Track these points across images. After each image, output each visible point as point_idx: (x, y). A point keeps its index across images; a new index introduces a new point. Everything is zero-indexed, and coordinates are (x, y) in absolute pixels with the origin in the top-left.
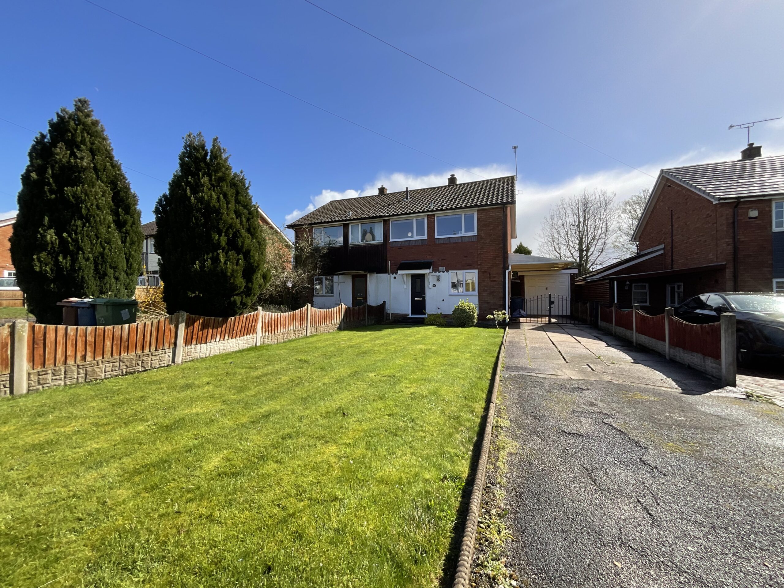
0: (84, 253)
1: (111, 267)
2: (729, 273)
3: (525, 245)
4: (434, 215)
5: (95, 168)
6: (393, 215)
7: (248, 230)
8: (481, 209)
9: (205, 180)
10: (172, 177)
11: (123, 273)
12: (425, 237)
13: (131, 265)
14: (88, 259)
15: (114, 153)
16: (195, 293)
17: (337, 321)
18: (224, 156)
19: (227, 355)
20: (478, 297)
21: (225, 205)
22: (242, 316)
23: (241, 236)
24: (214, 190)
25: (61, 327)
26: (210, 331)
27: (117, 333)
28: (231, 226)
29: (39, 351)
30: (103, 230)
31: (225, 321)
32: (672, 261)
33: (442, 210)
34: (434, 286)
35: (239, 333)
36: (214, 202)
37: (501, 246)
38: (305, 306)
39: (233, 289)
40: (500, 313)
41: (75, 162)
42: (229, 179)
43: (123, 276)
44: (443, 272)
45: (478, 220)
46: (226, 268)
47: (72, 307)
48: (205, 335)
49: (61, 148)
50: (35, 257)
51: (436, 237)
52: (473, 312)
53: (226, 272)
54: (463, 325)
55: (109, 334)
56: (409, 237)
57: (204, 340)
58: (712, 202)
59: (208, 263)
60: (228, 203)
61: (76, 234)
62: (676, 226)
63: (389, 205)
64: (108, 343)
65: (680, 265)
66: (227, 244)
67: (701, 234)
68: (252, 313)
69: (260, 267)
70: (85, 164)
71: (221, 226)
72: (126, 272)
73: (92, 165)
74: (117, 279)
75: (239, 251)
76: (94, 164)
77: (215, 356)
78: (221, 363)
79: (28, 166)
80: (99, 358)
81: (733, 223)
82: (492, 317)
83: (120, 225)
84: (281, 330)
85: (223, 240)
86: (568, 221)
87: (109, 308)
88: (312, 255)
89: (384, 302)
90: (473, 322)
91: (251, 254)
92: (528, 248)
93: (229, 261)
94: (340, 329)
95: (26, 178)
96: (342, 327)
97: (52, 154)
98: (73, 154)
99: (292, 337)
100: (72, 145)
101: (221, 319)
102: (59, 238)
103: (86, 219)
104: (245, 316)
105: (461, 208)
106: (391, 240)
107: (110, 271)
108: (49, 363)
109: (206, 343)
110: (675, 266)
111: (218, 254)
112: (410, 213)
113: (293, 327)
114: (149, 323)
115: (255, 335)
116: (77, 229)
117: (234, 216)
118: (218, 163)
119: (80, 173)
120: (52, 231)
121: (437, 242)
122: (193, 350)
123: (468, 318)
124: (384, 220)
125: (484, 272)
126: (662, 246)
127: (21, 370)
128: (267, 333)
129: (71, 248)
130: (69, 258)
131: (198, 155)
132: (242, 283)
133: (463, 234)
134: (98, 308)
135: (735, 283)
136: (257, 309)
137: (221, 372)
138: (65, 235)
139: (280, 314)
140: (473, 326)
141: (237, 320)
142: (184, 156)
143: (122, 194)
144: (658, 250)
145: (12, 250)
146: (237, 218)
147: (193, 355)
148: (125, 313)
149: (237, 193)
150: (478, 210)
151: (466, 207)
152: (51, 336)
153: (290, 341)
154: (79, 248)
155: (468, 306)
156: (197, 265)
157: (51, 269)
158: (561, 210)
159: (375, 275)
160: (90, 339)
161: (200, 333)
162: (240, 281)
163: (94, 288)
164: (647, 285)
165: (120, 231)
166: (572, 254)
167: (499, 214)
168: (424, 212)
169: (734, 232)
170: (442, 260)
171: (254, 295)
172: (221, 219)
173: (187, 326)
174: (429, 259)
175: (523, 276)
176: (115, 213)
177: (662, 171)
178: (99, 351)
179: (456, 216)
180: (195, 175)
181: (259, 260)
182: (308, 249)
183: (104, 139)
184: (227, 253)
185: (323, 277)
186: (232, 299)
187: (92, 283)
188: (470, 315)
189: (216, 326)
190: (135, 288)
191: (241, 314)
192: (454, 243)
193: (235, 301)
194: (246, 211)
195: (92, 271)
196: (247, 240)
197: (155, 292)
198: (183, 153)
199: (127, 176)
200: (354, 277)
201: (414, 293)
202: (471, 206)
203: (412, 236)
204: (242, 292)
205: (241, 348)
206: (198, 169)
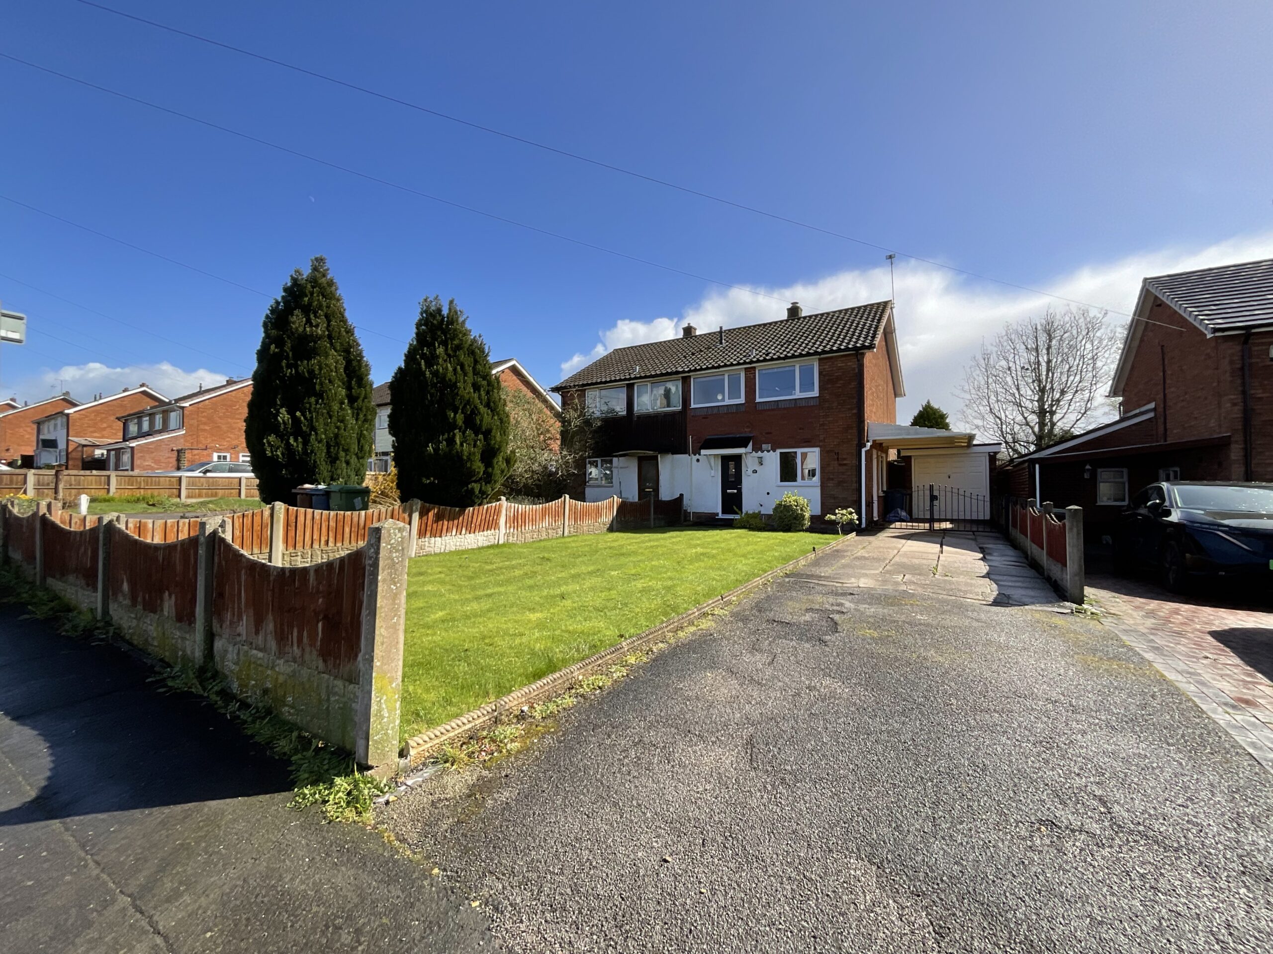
0: (316, 434)
1: (344, 450)
2: (1236, 452)
3: (935, 405)
4: (754, 368)
5: (330, 337)
6: (696, 370)
7: (488, 405)
8: (825, 357)
9: (440, 350)
10: (408, 346)
11: (354, 456)
12: (742, 400)
13: (362, 447)
14: (320, 442)
15: (347, 315)
16: (429, 479)
17: (607, 518)
18: (461, 320)
19: (463, 551)
20: (819, 488)
21: (462, 377)
22: (481, 508)
23: (480, 413)
24: (450, 362)
25: (310, 511)
26: (446, 523)
27: (355, 519)
28: (468, 402)
29: (292, 533)
30: (336, 407)
31: (462, 512)
32: (1166, 430)
33: (765, 360)
34: (755, 472)
35: (478, 527)
36: (450, 375)
37: (855, 411)
38: (561, 497)
39: (470, 475)
40: (844, 512)
41: (311, 331)
42: (467, 346)
43: (353, 460)
44: (768, 451)
45: (820, 373)
46: (462, 450)
47: (307, 494)
48: (440, 527)
49: (297, 316)
50: (265, 441)
51: (758, 400)
52: (802, 510)
53: (462, 455)
54: (787, 529)
55: (348, 520)
56: (718, 401)
57: (438, 532)
58: (1206, 335)
59: (443, 445)
60: (465, 374)
61: (310, 412)
62: (1169, 372)
63: (693, 354)
64: (347, 530)
65: (1176, 435)
66: (464, 422)
67: (1201, 387)
68: (494, 504)
69: (502, 449)
70: (320, 332)
71: (457, 403)
72: (356, 454)
73: (327, 333)
74: (348, 463)
75: (477, 430)
76: (328, 331)
77: (451, 552)
78: (456, 558)
79: (264, 339)
80: (339, 544)
81: (1242, 369)
82: (833, 517)
83: (352, 399)
84: (529, 527)
85: (460, 418)
86: (1018, 362)
87: (344, 495)
88: (581, 430)
89: (682, 495)
90: (803, 525)
91: (493, 434)
92: (941, 409)
93: (465, 442)
94: (611, 529)
95: (263, 355)
96: (615, 527)
97: (288, 323)
98: (309, 321)
99: (544, 536)
100: (307, 310)
101: (457, 509)
102: (292, 418)
103: (320, 395)
104: (486, 507)
105: (793, 356)
106: (693, 406)
107: (342, 454)
108: (299, 545)
109: (441, 536)
110: (1168, 439)
111: (454, 435)
112: (719, 367)
113: (545, 524)
114: (383, 510)
115: (497, 531)
116: (311, 406)
117: (472, 391)
118: (455, 330)
119: (315, 342)
120: (283, 410)
121: (760, 408)
122: (427, 543)
123: (795, 518)
124: (683, 378)
125: (828, 452)
126: (1152, 405)
127: (277, 550)
128: (512, 530)
129: (304, 428)
130: (300, 439)
131: (435, 322)
132: (479, 468)
133: (798, 394)
134: (332, 495)
135: (1246, 467)
136: (500, 500)
137: (454, 564)
138: (298, 414)
139: (529, 507)
140: (803, 531)
141: (476, 512)
142: (421, 325)
143: (355, 363)
144: (1146, 412)
145: (247, 432)
146: (474, 392)
147: (427, 549)
148: (358, 501)
149: (476, 362)
150: (820, 360)
151: (801, 355)
152: (301, 519)
153: (541, 540)
154: (313, 428)
155: (796, 501)
156: (430, 448)
157: (283, 454)
158: (1005, 344)
159: (670, 457)
160: (332, 524)
161: (435, 526)
162: (478, 466)
163: (326, 474)
164: (1125, 471)
165: (352, 408)
166: (1025, 418)
167: (853, 364)
168: (739, 364)
169: (1243, 384)
170: (767, 433)
171: (495, 482)
172: (457, 394)
173: (421, 517)
174: (746, 432)
175: (910, 457)
176: (349, 388)
177: (1145, 280)
178: (339, 537)
179: (787, 369)
180: (431, 345)
181: (500, 442)
182: (576, 423)
183: (338, 300)
184: (464, 433)
185: (599, 460)
186: (470, 486)
187: (324, 468)
188: (798, 514)
189: (453, 517)
190: (365, 474)
191: (480, 505)
192: (784, 409)
193: (473, 489)
194: (485, 383)
195: (324, 454)
196: (486, 418)
197: (385, 480)
198: (420, 320)
199: (360, 342)
200: (641, 460)
201: (726, 484)
202: (808, 354)
203: (723, 400)
204: (481, 479)
205: (480, 544)
206: (434, 339)
